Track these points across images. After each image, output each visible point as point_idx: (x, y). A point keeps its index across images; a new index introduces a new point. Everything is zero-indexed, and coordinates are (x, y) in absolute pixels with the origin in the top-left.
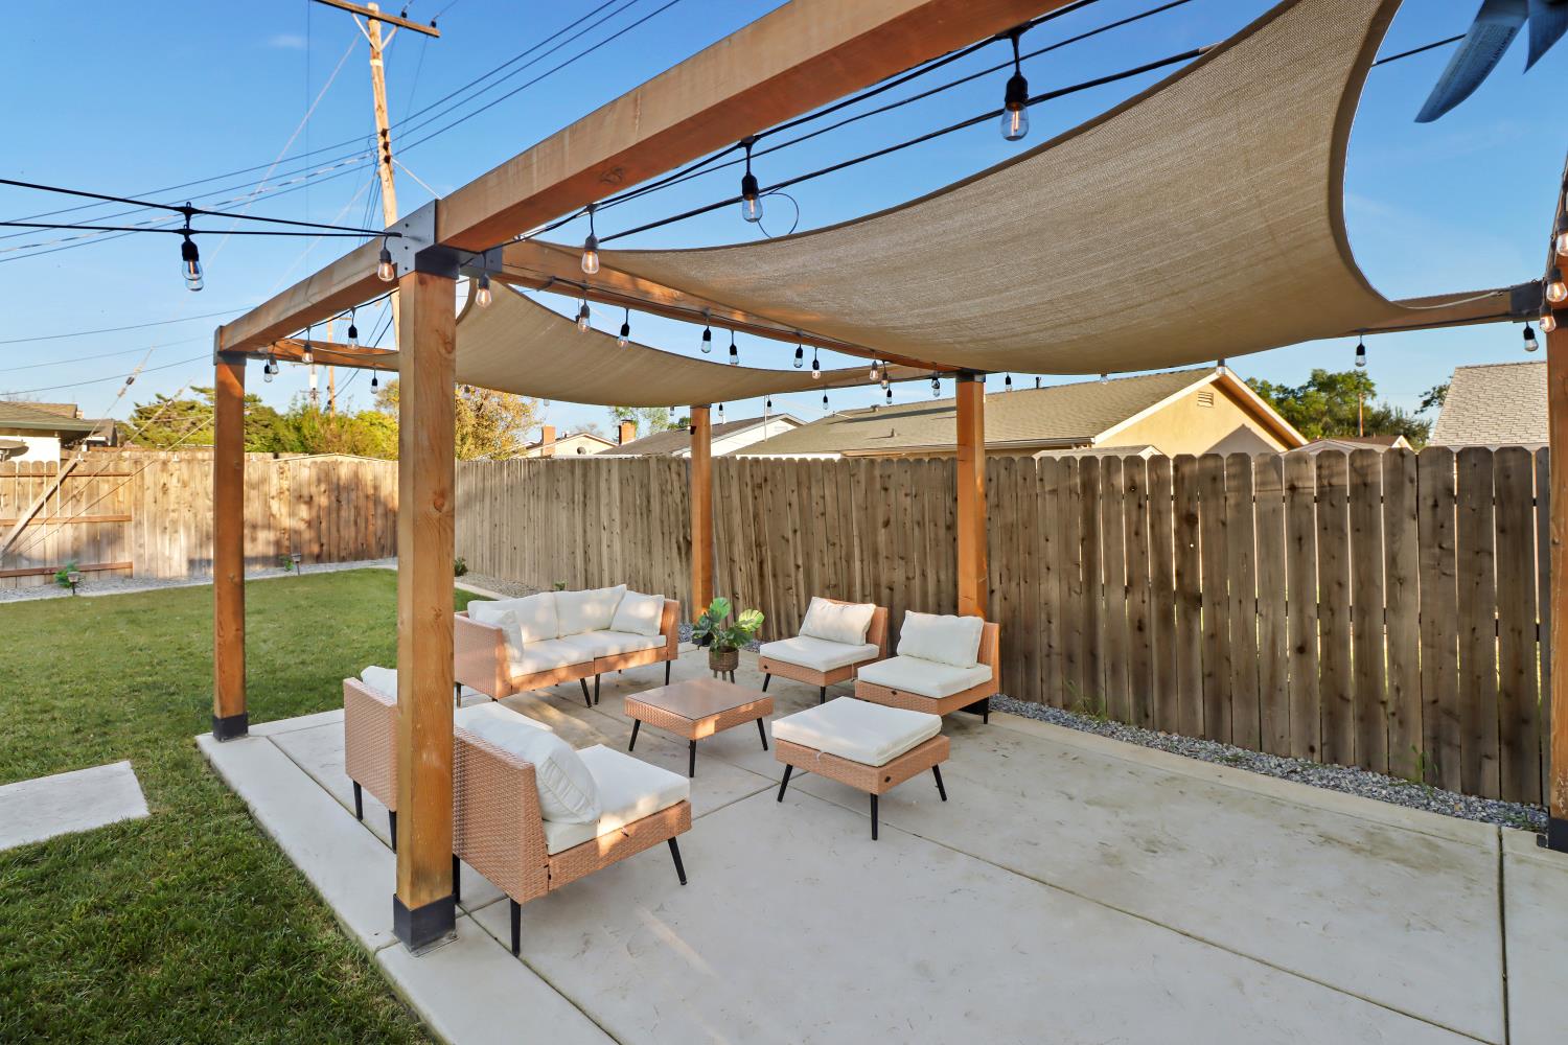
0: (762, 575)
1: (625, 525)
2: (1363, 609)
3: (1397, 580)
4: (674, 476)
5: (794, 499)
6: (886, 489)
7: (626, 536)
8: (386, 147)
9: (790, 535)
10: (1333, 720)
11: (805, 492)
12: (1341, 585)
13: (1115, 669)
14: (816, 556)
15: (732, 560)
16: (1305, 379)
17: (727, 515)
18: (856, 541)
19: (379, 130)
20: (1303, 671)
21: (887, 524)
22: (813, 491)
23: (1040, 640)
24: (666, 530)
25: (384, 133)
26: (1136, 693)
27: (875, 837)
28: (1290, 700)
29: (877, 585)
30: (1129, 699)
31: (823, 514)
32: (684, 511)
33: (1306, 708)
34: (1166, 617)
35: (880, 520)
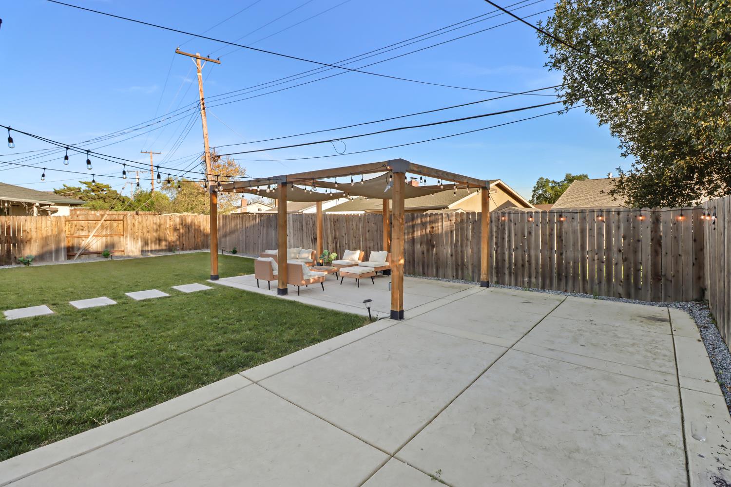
0: (336, 247)
1: (294, 235)
3: (467, 239)
4: (311, 220)
5: (345, 225)
6: (368, 222)
7: (295, 238)
8: (203, 104)
9: (344, 235)
10: (457, 270)
11: (348, 223)
13: (418, 263)
14: (351, 240)
15: (328, 243)
17: (326, 230)
18: (361, 236)
19: (201, 99)
20: (452, 259)
21: (369, 231)
22: (350, 223)
24: (308, 235)
25: (203, 99)
26: (423, 269)
27: (358, 287)
28: (450, 266)
29: (366, 247)
30: (421, 270)
31: (353, 229)
32: (313, 229)
33: (452, 268)
34: (428, 251)
35: (367, 230)
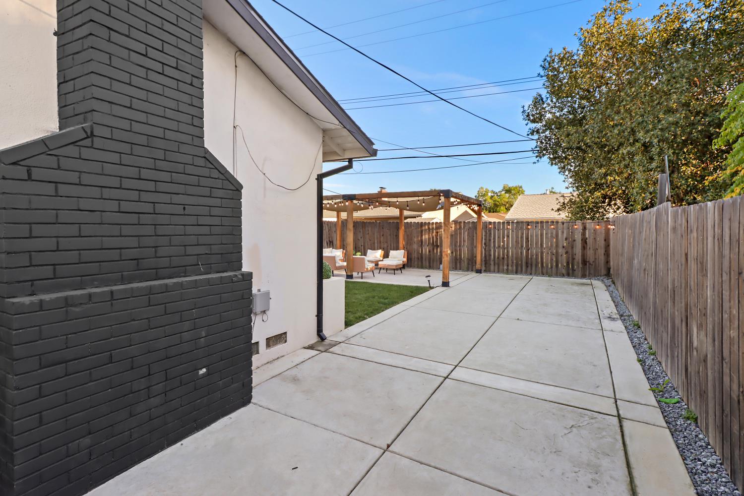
2: (460, 246)
3: (464, 241)
5: (361, 230)
9: (360, 238)
10: (456, 264)
12: (457, 242)
16: (501, 188)
23: (413, 256)
29: (383, 248)
34: (433, 250)
